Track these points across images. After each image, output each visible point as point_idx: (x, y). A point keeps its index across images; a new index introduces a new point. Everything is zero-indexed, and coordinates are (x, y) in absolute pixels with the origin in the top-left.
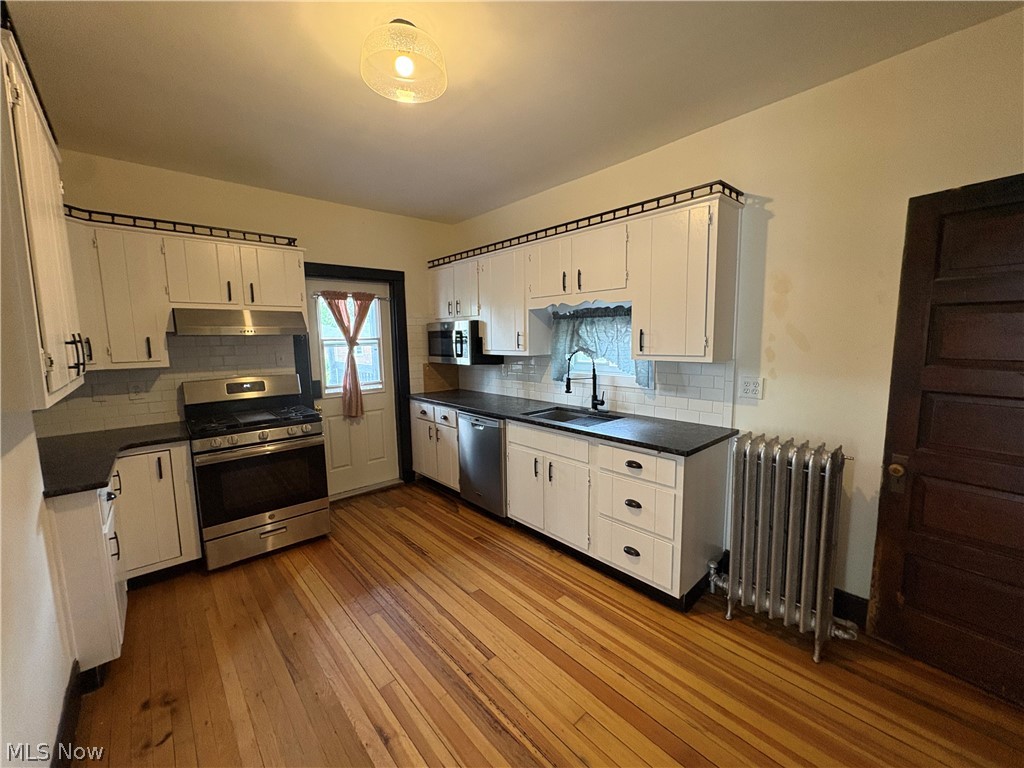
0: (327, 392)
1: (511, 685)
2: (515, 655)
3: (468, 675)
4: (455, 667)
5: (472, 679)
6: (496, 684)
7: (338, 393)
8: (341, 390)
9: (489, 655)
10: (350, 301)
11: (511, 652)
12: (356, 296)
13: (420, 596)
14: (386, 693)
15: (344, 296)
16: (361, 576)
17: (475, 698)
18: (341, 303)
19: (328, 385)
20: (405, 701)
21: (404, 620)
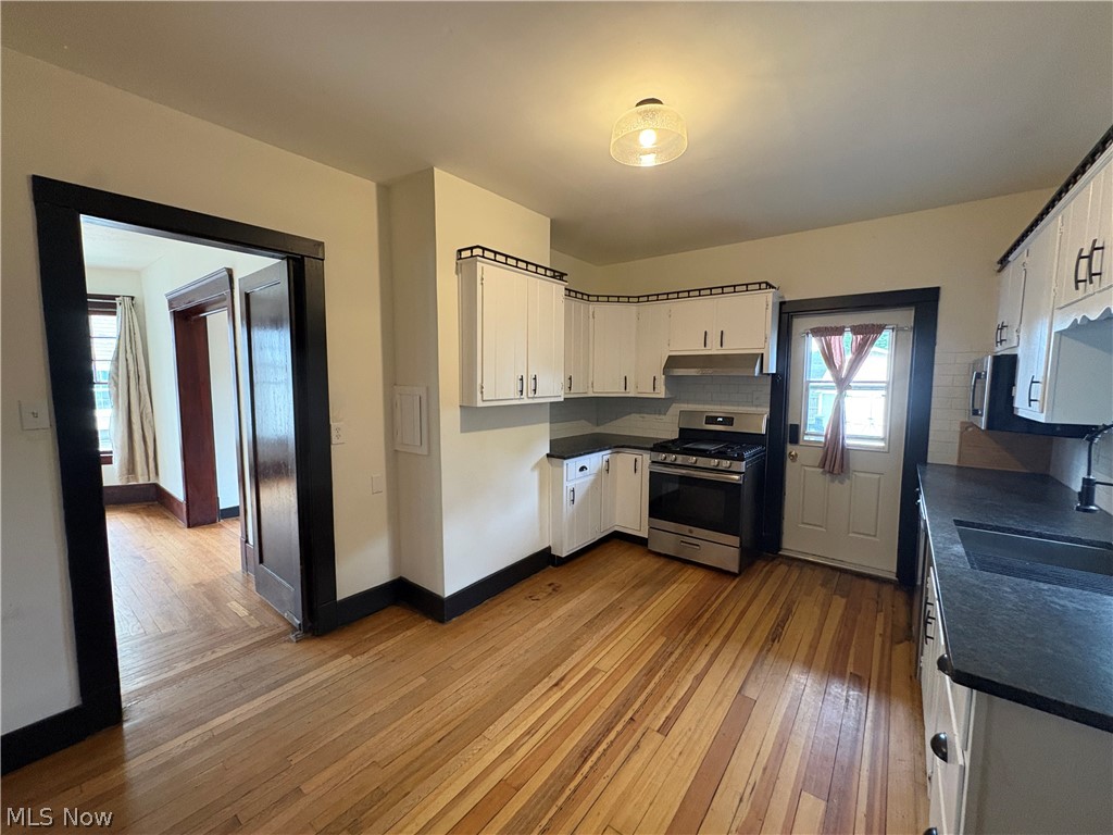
0: (806, 438)
1: (635, 757)
2: (675, 756)
3: (631, 719)
4: (636, 706)
5: (628, 723)
6: (632, 743)
7: (820, 442)
8: (823, 439)
9: (664, 729)
10: (848, 336)
11: (678, 750)
12: (856, 330)
13: (708, 657)
14: (594, 671)
15: (839, 331)
16: (706, 611)
17: (609, 730)
18: (835, 340)
19: (808, 431)
20: (592, 683)
21: (669, 657)
